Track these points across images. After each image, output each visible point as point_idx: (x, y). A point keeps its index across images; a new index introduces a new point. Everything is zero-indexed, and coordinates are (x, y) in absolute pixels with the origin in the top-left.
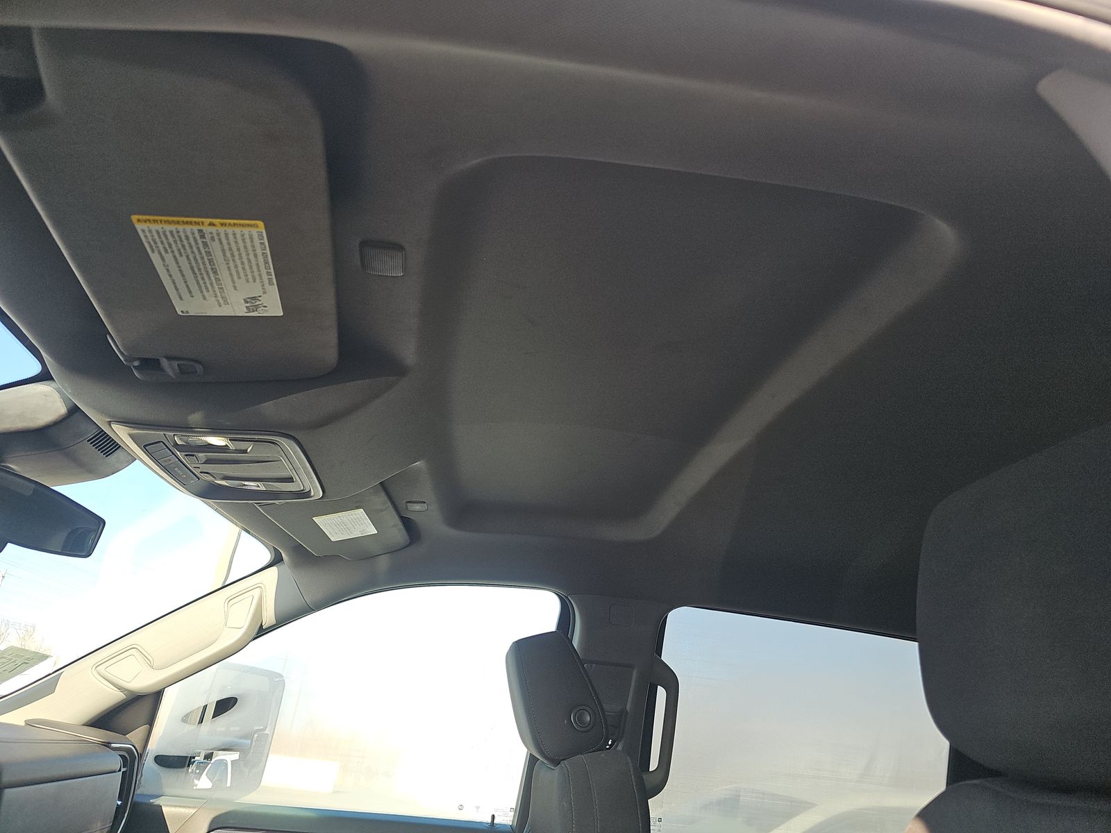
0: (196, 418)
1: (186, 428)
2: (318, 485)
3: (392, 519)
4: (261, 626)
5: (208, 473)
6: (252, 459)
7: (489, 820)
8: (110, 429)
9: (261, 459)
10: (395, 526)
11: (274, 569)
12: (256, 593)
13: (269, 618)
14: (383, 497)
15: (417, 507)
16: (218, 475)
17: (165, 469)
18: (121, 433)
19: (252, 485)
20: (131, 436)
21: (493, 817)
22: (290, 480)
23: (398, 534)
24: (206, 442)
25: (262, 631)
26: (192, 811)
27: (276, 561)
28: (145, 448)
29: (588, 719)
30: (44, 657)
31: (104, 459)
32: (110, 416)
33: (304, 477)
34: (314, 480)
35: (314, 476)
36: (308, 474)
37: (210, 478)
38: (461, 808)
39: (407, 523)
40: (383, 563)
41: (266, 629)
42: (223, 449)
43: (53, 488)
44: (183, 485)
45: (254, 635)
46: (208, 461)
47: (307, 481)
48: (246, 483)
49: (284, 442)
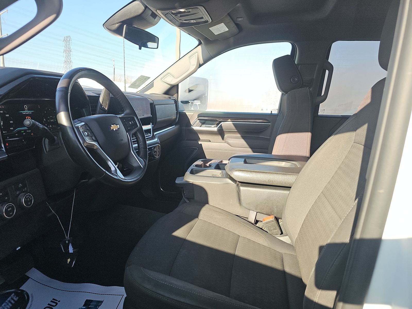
0: (177, 5)
1: (175, 8)
2: (210, 18)
3: (233, 25)
4: (200, 64)
5: (181, 20)
6: (192, 14)
7: (270, 113)
8: (156, 12)
9: (194, 13)
10: (234, 27)
11: (200, 46)
12: (196, 54)
13: (201, 62)
14: (229, 18)
15: (240, 19)
16: (183, 19)
17: (170, 20)
18: (159, 12)
19: (192, 21)
20: (162, 13)
21: (271, 111)
22: (202, 18)
23: (235, 29)
24: (179, 11)
25: (200, 66)
26: (193, 113)
27: (200, 44)
28: (165, 15)
29: (297, 79)
30: (149, 78)
31: (154, 20)
32: (156, 8)
33: (206, 16)
34: (208, 16)
35: (209, 16)
36: (207, 15)
37: (181, 21)
38: (262, 110)
39: (237, 25)
40: (232, 40)
41: (201, 65)
42: (184, 12)
43: (145, 30)
44: (175, 24)
45: (198, 67)
46: (181, 16)
47: (207, 18)
48: (190, 21)
49: (199, 7)
